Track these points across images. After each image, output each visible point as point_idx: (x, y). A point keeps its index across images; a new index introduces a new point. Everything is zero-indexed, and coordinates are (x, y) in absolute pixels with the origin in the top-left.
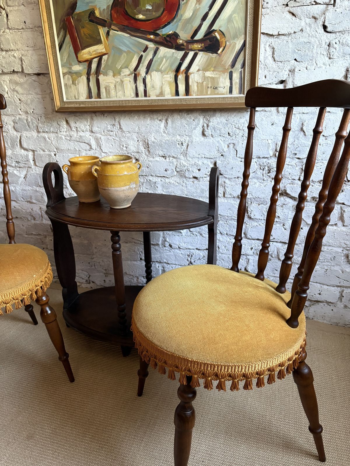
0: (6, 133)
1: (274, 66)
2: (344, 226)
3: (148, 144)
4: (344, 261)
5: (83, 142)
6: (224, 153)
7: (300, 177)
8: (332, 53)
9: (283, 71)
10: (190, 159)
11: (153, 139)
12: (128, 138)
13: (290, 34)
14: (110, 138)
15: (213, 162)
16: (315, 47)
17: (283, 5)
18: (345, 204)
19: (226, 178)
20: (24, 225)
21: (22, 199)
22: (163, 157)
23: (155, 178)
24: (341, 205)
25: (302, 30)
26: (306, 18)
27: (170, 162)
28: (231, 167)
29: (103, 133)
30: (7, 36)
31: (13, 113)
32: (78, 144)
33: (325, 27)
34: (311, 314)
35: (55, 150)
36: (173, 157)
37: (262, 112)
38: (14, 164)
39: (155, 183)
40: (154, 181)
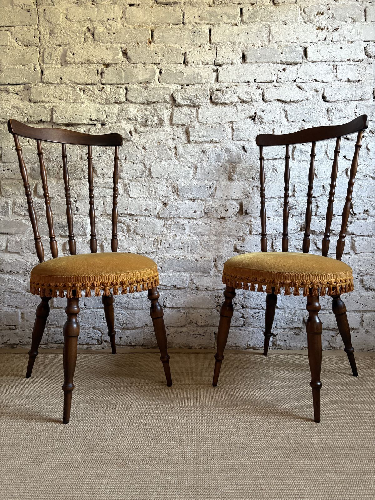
0: (19, 181)
1: (288, 125)
2: (356, 254)
3: (177, 189)
4: (360, 287)
5: (109, 188)
6: (249, 195)
7: (316, 213)
8: (331, 116)
9: (295, 128)
10: (218, 201)
11: (183, 184)
12: (157, 183)
13: (298, 102)
14: (139, 184)
15: (239, 203)
16: (318, 111)
17: (292, 81)
18: (355, 234)
19: (252, 217)
20: (26, 281)
21: (28, 251)
22: (192, 200)
23: (183, 220)
24: (352, 236)
25: (307, 99)
26: (310, 91)
27: (199, 205)
28: (256, 207)
29: (131, 179)
30: (39, 89)
31: (32, 161)
32: (103, 190)
33: (324, 98)
34: (338, 343)
35: (76, 197)
36: (202, 200)
37: (280, 160)
38: (23, 213)
39: (183, 225)
40: (182, 223)
